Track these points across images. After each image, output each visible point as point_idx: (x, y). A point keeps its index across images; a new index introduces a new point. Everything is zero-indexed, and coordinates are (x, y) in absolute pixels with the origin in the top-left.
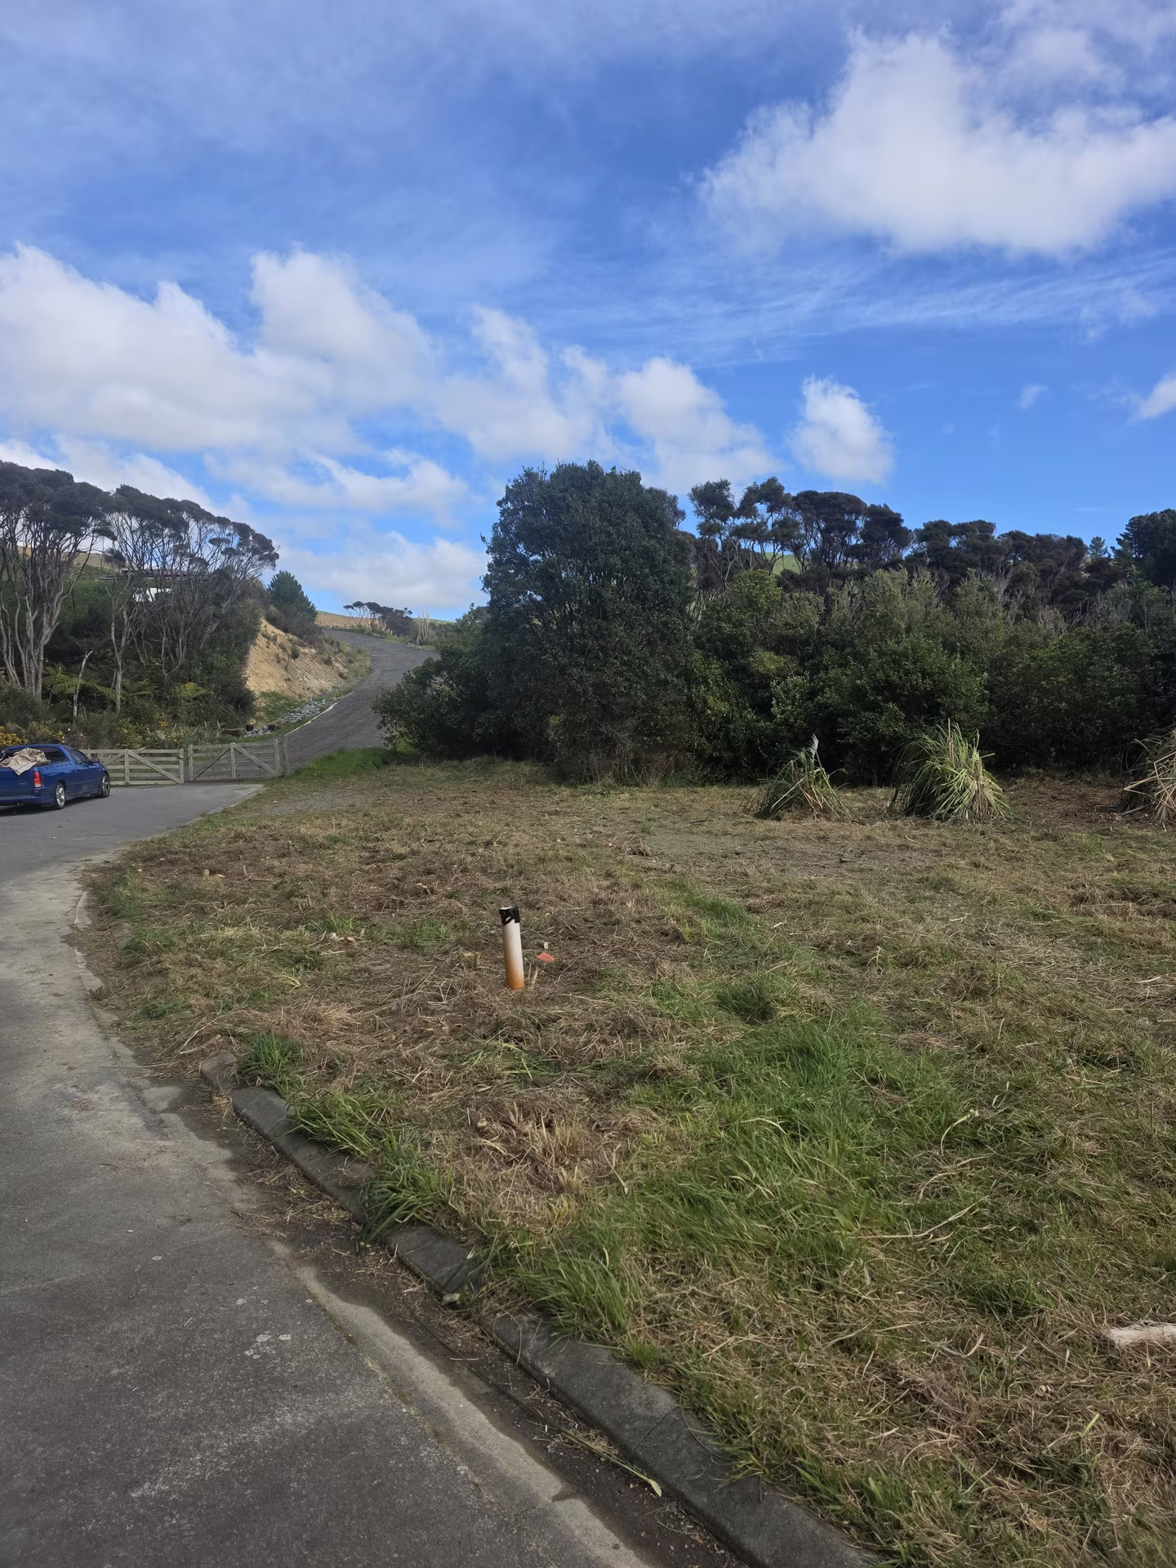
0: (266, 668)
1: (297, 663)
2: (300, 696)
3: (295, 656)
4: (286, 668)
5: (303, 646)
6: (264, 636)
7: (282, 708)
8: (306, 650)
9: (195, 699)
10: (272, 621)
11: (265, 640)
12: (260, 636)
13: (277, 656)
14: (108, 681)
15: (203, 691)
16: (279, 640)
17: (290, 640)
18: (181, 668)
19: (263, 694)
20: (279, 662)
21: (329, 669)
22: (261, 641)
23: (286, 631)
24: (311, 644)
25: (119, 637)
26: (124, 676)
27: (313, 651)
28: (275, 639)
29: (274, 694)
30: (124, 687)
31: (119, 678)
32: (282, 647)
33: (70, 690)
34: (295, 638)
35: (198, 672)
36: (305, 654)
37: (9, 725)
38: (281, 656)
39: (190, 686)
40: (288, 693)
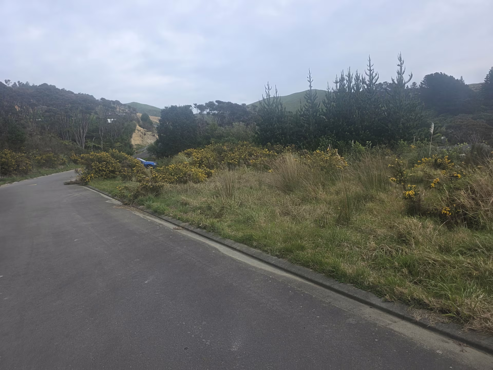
0: (137, 138)
1: (146, 136)
2: (145, 145)
3: (145, 135)
4: (142, 138)
5: (148, 132)
6: (137, 130)
7: (140, 148)
8: (149, 133)
9: (119, 147)
10: (140, 126)
11: (137, 131)
12: (136, 130)
13: (140, 135)
14: (100, 143)
15: (121, 145)
17: (144, 131)
18: (116, 139)
19: (136, 145)
20: (140, 137)
21: (154, 137)
22: (136, 131)
23: (144, 128)
24: (150, 131)
25: (101, 133)
26: (103, 142)
27: (151, 133)
28: (140, 131)
29: (138, 144)
30: (103, 144)
31: (102, 142)
32: (142, 132)
33: (91, 146)
34: (146, 130)
35: (120, 140)
36: (148, 134)
37: (77, 155)
38: (141, 135)
39: (119, 143)
40: (142, 144)
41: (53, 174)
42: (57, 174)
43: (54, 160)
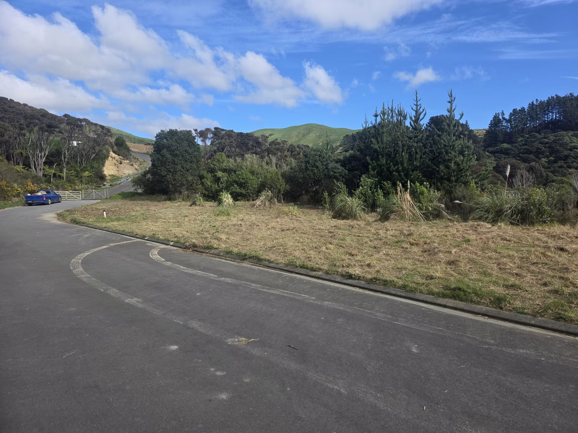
0: (111, 167)
1: (122, 165)
2: (121, 176)
3: (121, 163)
4: (118, 167)
5: (124, 160)
6: (111, 157)
7: (115, 179)
8: (125, 161)
9: (88, 177)
10: (114, 152)
11: (111, 158)
13: (115, 164)
14: (62, 171)
15: (90, 174)
16: (116, 158)
17: (120, 158)
18: (84, 167)
19: (109, 175)
20: (115, 165)
21: (132, 167)
23: (119, 155)
24: (127, 159)
25: (65, 158)
26: (66, 170)
27: (128, 161)
28: (115, 158)
29: (113, 175)
30: (66, 173)
31: (65, 170)
32: (117, 160)
33: (50, 174)
34: (122, 158)
35: (89, 168)
36: (125, 163)
37: (35, 184)
38: (116, 163)
39: (87, 172)
40: (117, 175)
41: (6, 209)
42: (11, 208)
43: (6, 190)
